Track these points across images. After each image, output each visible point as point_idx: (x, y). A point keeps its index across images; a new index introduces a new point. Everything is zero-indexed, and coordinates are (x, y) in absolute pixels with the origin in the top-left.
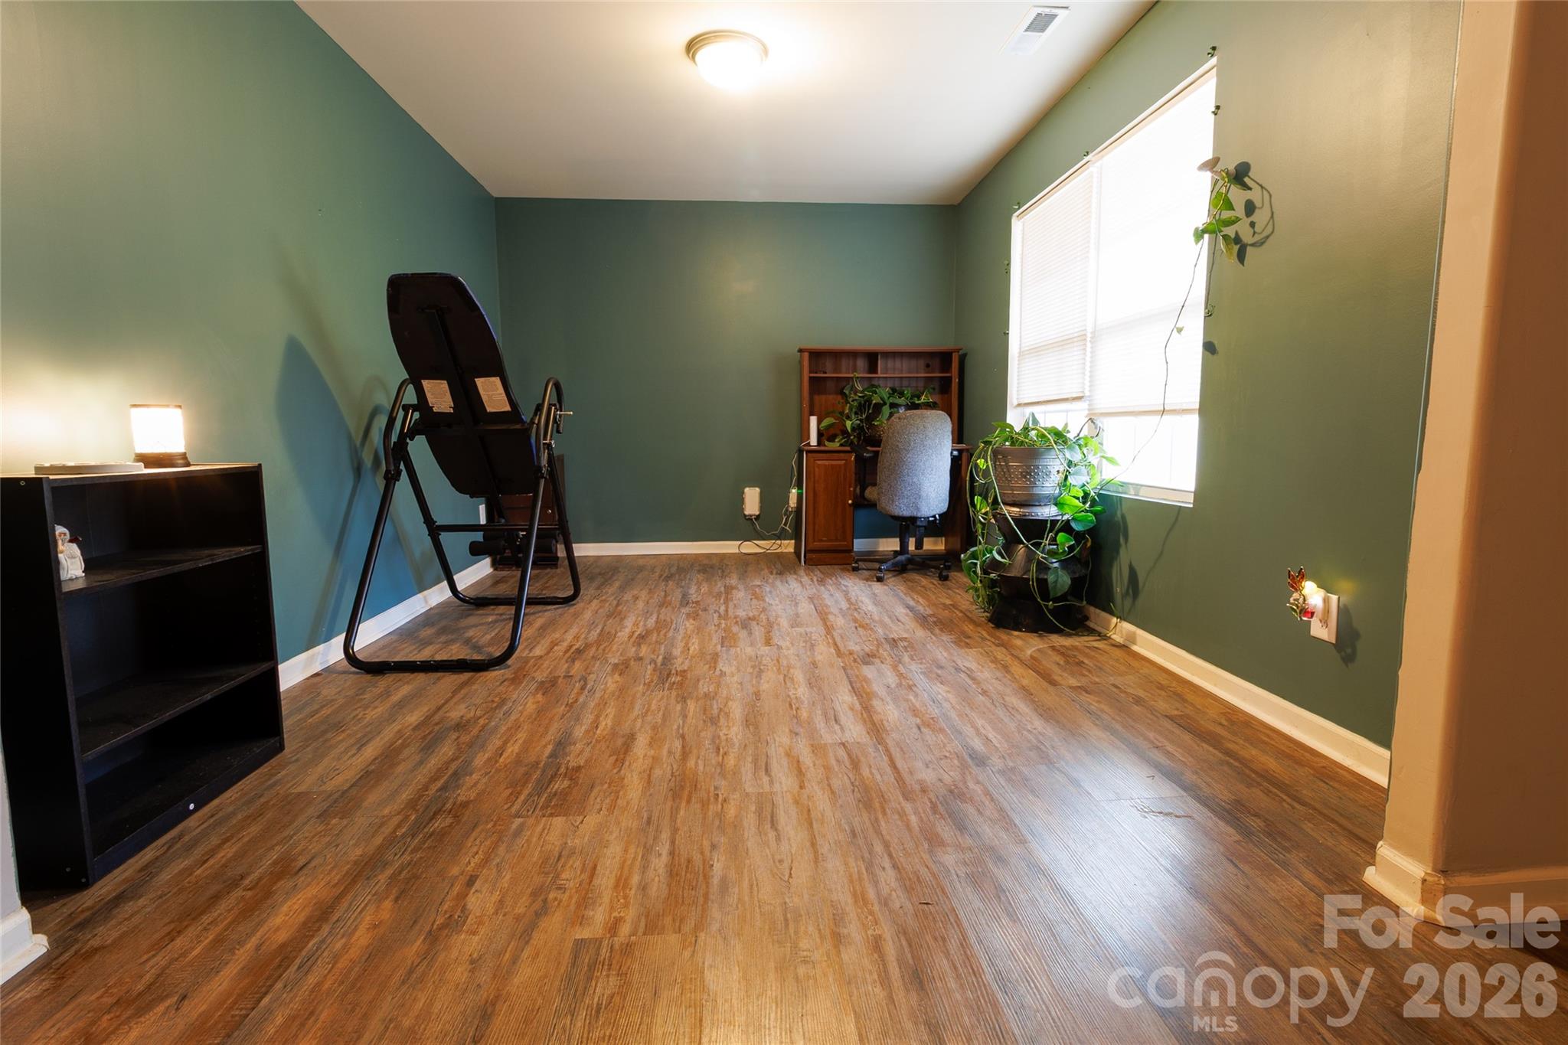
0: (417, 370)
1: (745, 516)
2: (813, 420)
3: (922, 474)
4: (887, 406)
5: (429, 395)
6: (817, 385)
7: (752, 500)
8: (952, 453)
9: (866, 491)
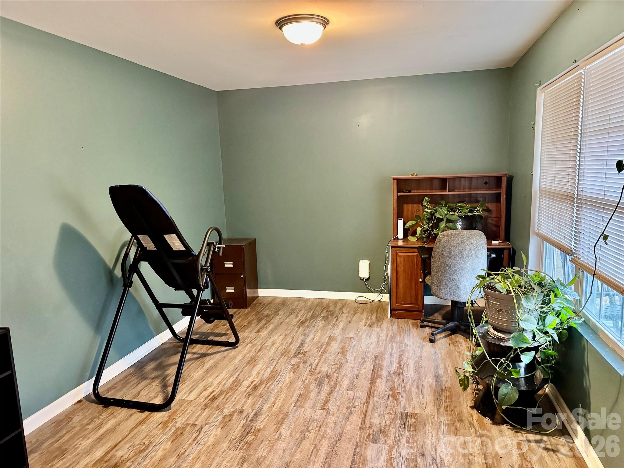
0: (135, 230)
1: (360, 278)
2: (401, 223)
3: (460, 273)
4: (444, 222)
5: (143, 242)
6: (401, 201)
7: (364, 269)
8: (489, 256)
9: (426, 278)
